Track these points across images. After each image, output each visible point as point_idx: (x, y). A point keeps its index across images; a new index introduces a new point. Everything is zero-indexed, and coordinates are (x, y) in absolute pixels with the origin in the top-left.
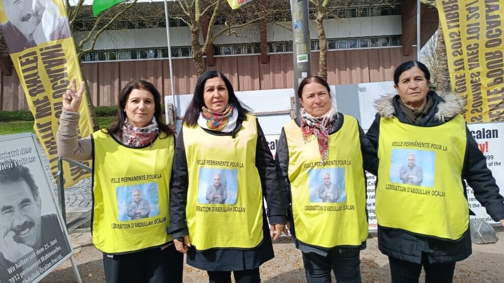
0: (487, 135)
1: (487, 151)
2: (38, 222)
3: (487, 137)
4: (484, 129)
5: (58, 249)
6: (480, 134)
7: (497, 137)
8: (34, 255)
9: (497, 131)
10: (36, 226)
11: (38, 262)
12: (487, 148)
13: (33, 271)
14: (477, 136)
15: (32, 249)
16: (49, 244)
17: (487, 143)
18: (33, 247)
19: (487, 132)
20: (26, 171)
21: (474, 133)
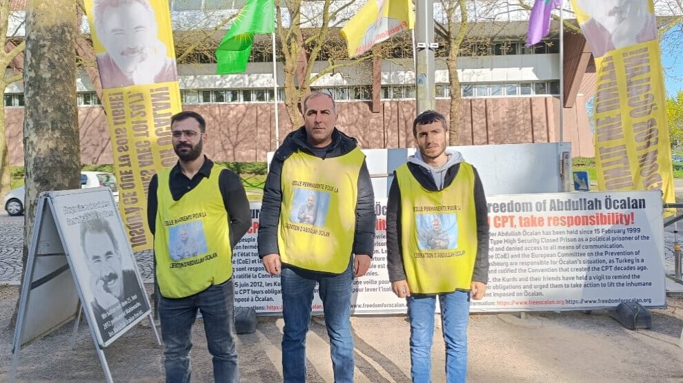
0: (633, 205)
1: (633, 223)
2: (120, 276)
3: (633, 208)
4: (629, 198)
5: (138, 304)
6: (625, 204)
7: (644, 207)
8: (119, 307)
9: (644, 200)
10: (119, 279)
11: (123, 314)
12: (632, 219)
13: (120, 321)
14: (621, 206)
15: (118, 301)
16: (131, 299)
17: (632, 214)
18: (118, 298)
19: (632, 201)
20: (107, 223)
21: (618, 202)
